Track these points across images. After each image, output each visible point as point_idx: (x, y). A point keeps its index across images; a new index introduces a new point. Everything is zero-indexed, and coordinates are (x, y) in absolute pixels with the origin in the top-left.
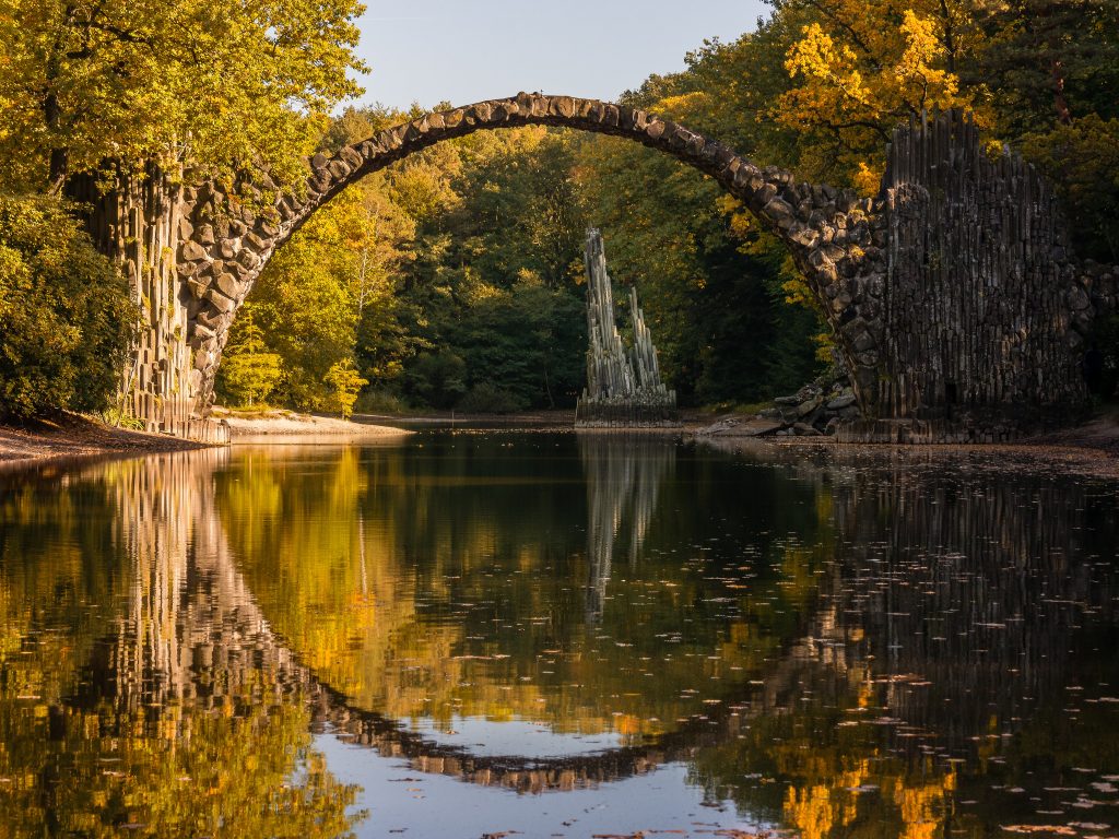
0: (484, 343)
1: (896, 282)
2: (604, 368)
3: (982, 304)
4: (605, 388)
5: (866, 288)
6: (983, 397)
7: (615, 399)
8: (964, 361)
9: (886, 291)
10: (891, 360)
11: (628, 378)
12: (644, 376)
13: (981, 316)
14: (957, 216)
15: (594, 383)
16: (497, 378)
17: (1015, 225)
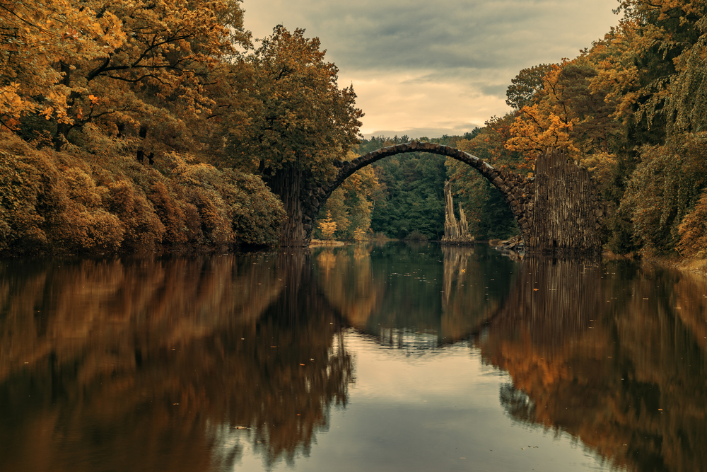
0: (417, 218)
1: (537, 206)
2: (450, 228)
3: (566, 214)
4: (450, 235)
5: (527, 208)
6: (565, 245)
7: (453, 239)
8: (559, 233)
9: (533, 208)
10: (535, 232)
11: (458, 232)
12: (463, 232)
13: (566, 218)
14: (558, 184)
15: (446, 234)
16: (420, 229)
17: (578, 187)
